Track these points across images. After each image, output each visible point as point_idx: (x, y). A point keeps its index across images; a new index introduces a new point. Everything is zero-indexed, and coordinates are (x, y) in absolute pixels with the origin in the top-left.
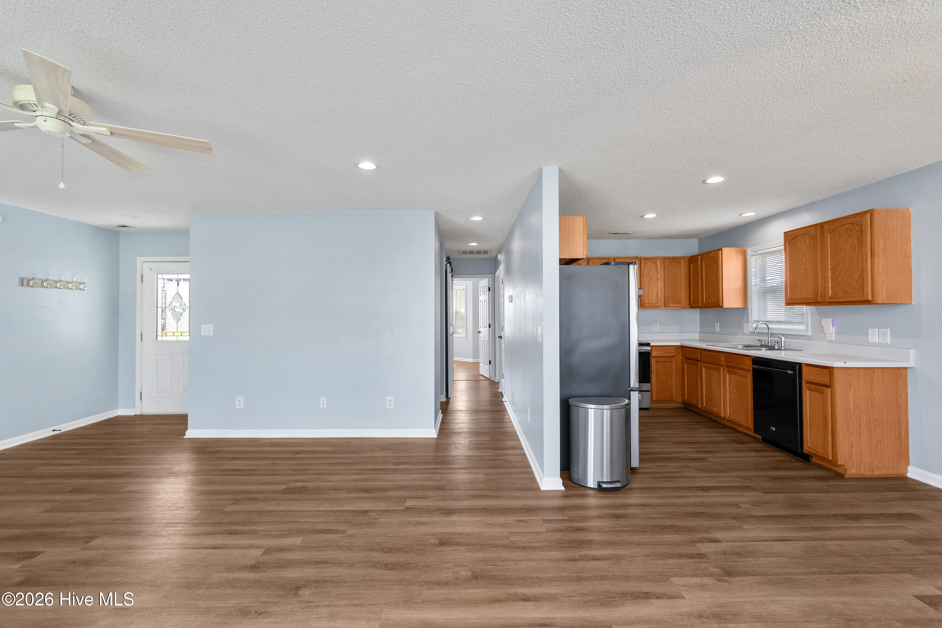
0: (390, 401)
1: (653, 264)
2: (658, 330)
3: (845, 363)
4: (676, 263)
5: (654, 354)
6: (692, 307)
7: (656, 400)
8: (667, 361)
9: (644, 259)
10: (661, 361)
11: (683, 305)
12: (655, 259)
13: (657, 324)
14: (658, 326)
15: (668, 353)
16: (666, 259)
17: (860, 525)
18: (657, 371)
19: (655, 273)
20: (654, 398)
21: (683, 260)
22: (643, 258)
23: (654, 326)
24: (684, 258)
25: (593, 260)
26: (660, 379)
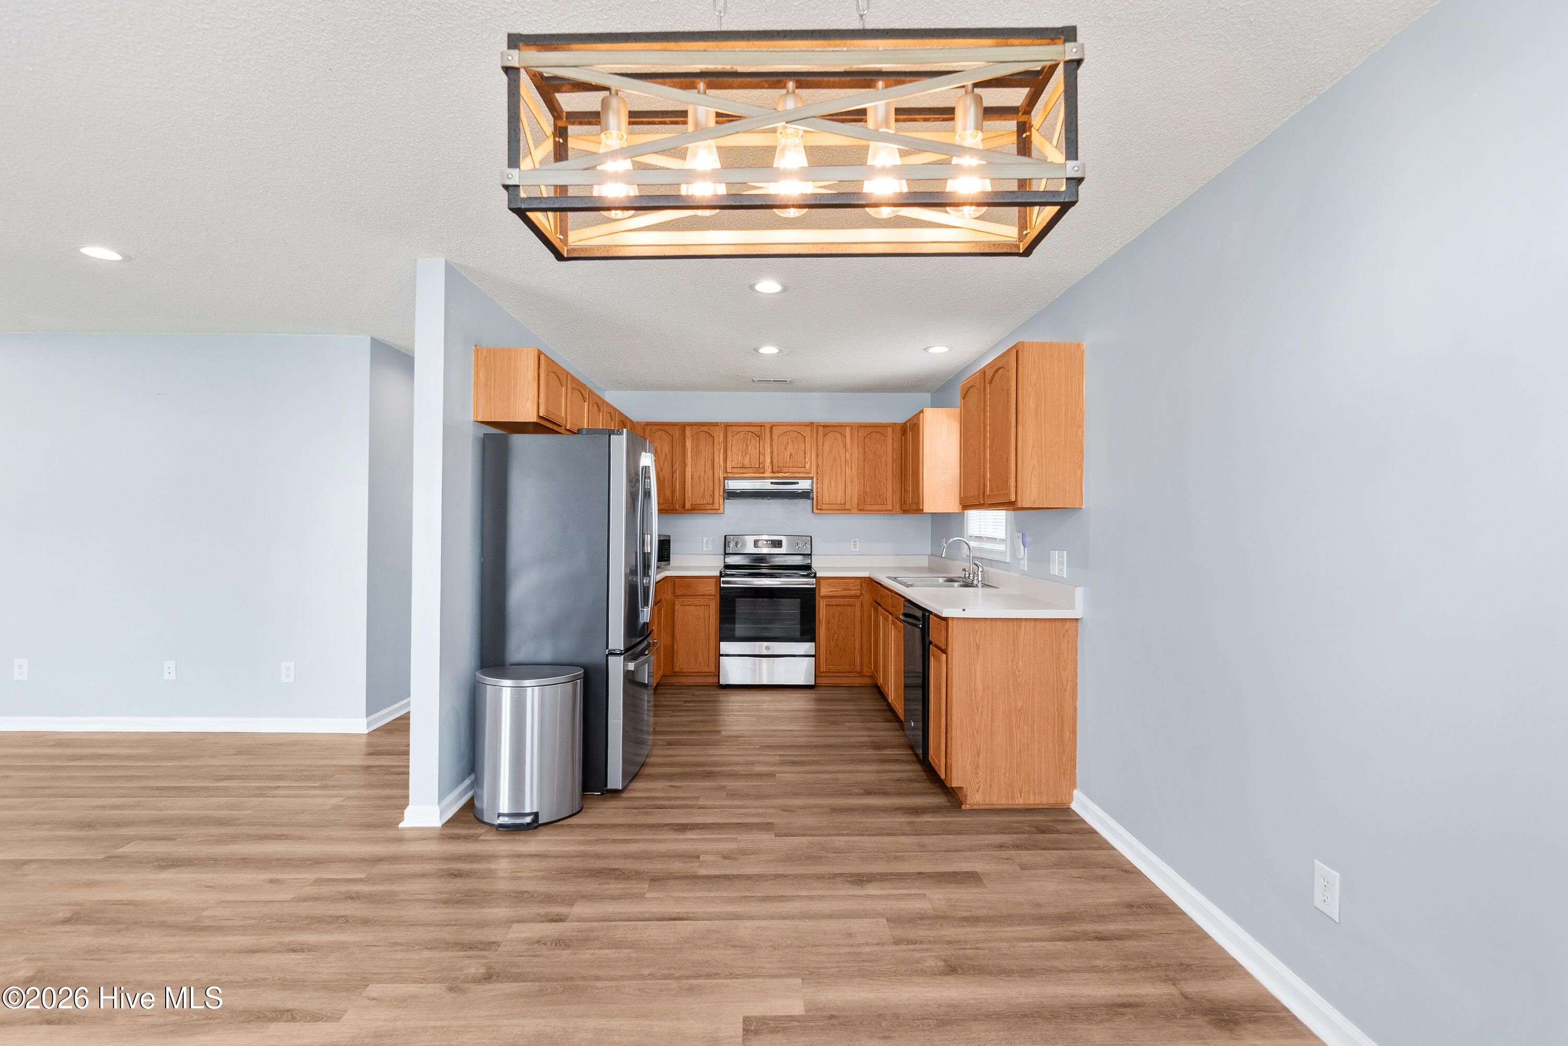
0: (288, 669)
1: (838, 436)
2: (858, 549)
3: (964, 610)
4: (879, 435)
5: (824, 591)
6: (905, 512)
7: (826, 672)
8: (846, 603)
9: (824, 426)
10: (834, 603)
11: (890, 507)
12: (842, 426)
13: (857, 539)
14: (858, 544)
15: (849, 590)
16: (861, 426)
17: (863, 893)
18: (828, 622)
19: (842, 450)
20: (823, 669)
21: (890, 430)
22: (821, 426)
23: (852, 543)
24: (894, 425)
25: (733, 427)
26: (834, 634)
